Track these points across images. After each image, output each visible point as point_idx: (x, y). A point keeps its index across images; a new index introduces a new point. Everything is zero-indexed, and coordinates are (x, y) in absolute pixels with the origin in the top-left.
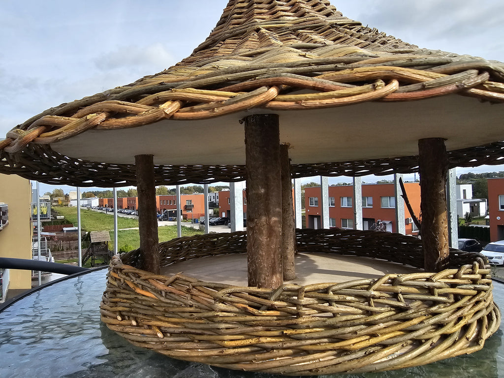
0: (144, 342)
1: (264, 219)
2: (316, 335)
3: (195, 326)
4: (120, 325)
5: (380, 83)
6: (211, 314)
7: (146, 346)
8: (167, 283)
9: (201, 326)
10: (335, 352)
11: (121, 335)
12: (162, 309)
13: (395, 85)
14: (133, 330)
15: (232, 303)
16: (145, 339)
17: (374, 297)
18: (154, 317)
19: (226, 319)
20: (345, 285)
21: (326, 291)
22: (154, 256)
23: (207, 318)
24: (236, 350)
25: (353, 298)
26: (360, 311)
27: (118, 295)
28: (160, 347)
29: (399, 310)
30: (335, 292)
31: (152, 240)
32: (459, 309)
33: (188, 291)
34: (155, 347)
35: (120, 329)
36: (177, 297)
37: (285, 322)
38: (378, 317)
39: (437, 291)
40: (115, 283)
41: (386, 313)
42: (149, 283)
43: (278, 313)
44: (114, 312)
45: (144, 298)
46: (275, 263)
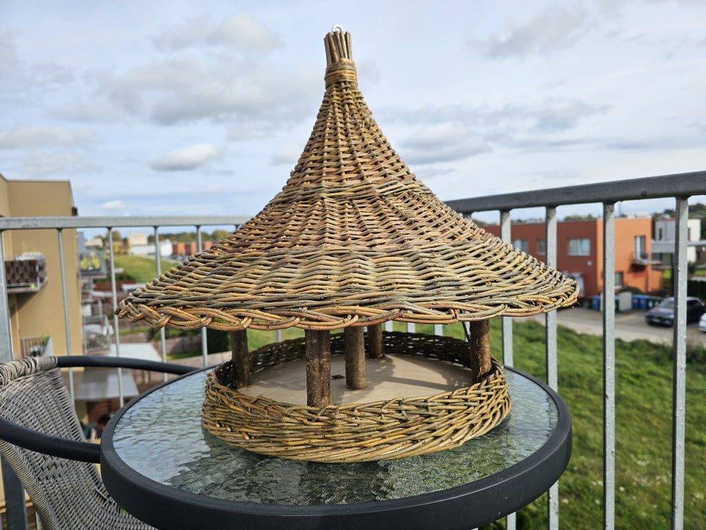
0: (237, 443)
1: (316, 360)
2: (345, 438)
3: (270, 432)
4: (219, 431)
5: (350, 317)
6: (280, 424)
7: (238, 445)
8: (252, 402)
9: (274, 432)
10: (358, 448)
11: (220, 438)
12: (248, 420)
13: (356, 318)
14: (228, 434)
15: (294, 417)
16: (237, 441)
17: (384, 413)
18: (243, 425)
19: (290, 427)
20: (368, 405)
21: (353, 410)
22: (245, 368)
23: (278, 427)
24: (296, 448)
25: (370, 414)
26: (375, 422)
27: (217, 409)
28: (247, 446)
29: (402, 421)
30: (359, 410)
31: (242, 353)
32: (450, 419)
33: (266, 408)
34: (244, 446)
35: (219, 433)
36: (258, 412)
37: (326, 430)
38: (386, 426)
39: (430, 408)
40: (214, 399)
41: (393, 423)
42: (239, 401)
43: (322, 424)
44: (214, 421)
45: (236, 412)
46: (323, 390)
